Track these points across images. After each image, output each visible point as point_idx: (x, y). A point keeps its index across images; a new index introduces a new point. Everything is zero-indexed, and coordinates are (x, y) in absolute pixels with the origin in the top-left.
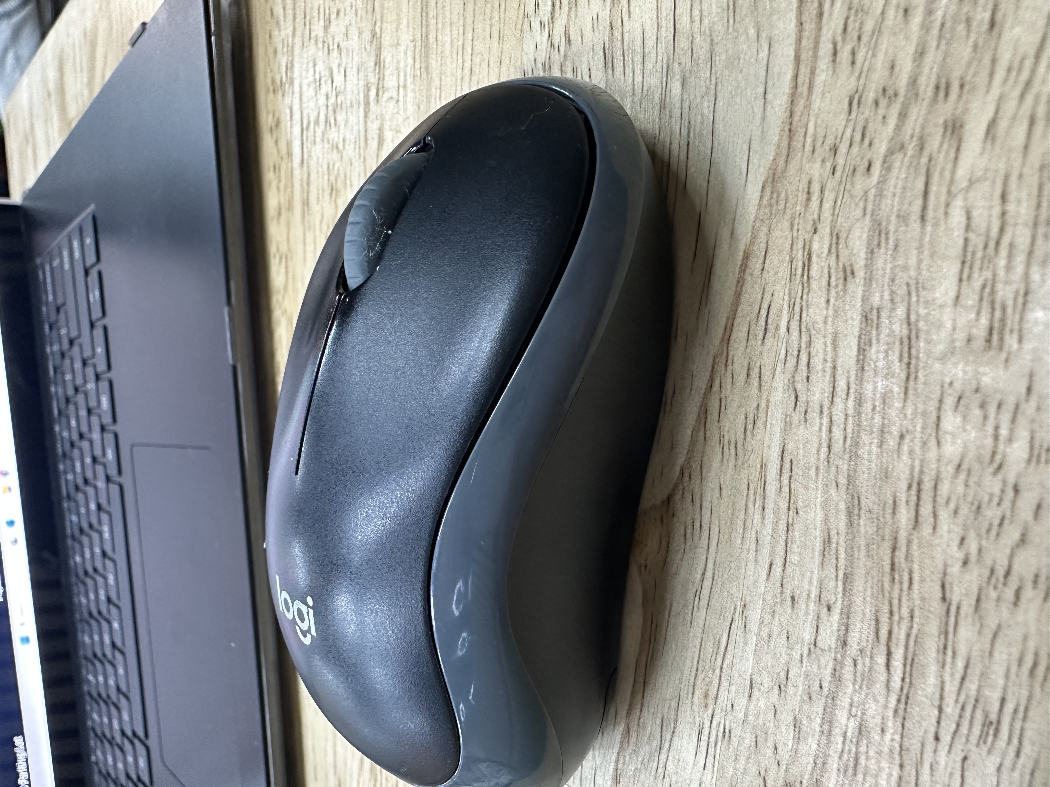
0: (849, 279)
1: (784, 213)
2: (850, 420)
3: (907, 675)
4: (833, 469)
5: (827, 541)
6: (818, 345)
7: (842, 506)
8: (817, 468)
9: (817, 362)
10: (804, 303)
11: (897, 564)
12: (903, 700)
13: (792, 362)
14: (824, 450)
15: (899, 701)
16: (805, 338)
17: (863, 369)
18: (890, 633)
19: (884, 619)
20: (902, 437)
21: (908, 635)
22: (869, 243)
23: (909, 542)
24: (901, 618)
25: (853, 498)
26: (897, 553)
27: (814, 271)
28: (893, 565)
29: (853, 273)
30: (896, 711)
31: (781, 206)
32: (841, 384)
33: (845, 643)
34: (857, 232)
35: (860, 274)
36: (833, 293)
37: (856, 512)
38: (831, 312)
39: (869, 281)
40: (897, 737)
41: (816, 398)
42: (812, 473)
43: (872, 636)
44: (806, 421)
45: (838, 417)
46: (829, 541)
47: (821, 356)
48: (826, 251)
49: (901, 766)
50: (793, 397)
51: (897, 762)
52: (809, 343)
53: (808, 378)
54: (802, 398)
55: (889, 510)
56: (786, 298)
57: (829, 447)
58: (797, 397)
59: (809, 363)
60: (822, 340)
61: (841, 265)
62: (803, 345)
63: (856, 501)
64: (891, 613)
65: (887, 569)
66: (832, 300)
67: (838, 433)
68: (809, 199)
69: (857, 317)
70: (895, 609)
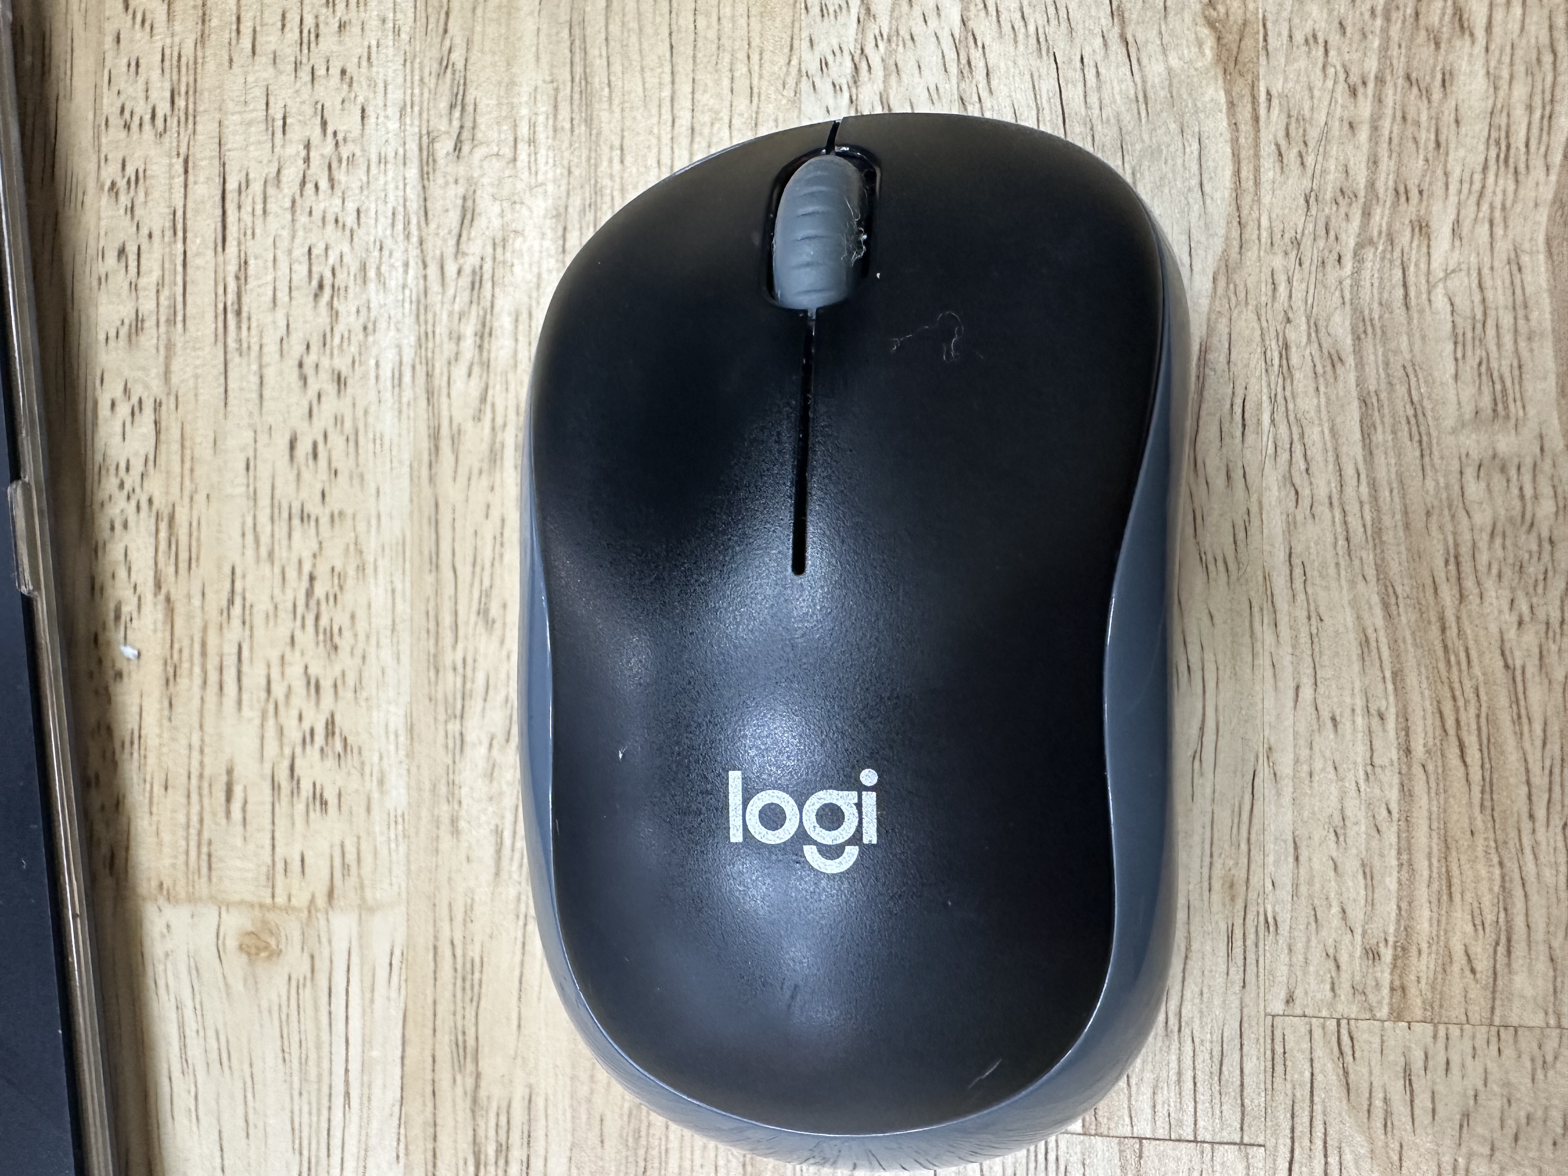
0: (1338, 366)
1: (1247, 304)
2: (1367, 508)
3: (1486, 760)
4: (1357, 562)
5: (1365, 642)
6: (1314, 434)
7: (1375, 599)
8: (1337, 564)
9: (1315, 452)
10: (1288, 394)
11: (1450, 645)
12: (1487, 789)
13: (1284, 456)
14: (1341, 542)
15: (1483, 792)
16: (1296, 430)
17: (1371, 453)
18: (1458, 722)
19: (1448, 708)
20: (1428, 514)
21: (1478, 716)
22: (1354, 331)
23: (1458, 618)
24: (1466, 702)
25: (1386, 587)
26: (1448, 633)
27: (1295, 360)
28: (1445, 647)
29: (1341, 359)
30: (1482, 805)
31: (1242, 296)
32: (1349, 471)
33: (1408, 751)
34: (1337, 318)
35: (1350, 361)
36: (1321, 380)
37: (1393, 600)
38: (1323, 400)
39: (1360, 365)
40: (1491, 835)
41: (1322, 492)
42: (1332, 570)
43: (1439, 732)
44: (1313, 516)
45: (1353, 508)
46: (1367, 640)
47: (1319, 446)
48: (1304, 340)
49: (1501, 864)
50: (1293, 492)
51: (1495, 860)
52: (1302, 435)
53: (1307, 470)
54: (1305, 492)
55: (1430, 591)
56: (1265, 390)
57: (1347, 539)
58: (1297, 493)
59: (1305, 455)
60: (1316, 430)
61: (1325, 351)
62: (1296, 437)
63: (1390, 590)
64: (1454, 699)
65: (1440, 653)
66: (1322, 389)
67: (1355, 523)
68: (1275, 290)
69: (1355, 404)
70: (1458, 693)
